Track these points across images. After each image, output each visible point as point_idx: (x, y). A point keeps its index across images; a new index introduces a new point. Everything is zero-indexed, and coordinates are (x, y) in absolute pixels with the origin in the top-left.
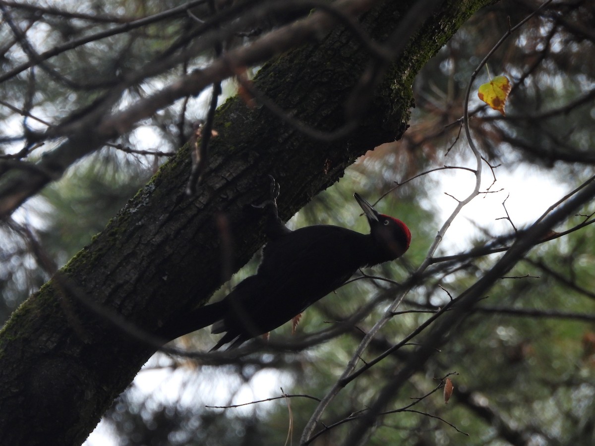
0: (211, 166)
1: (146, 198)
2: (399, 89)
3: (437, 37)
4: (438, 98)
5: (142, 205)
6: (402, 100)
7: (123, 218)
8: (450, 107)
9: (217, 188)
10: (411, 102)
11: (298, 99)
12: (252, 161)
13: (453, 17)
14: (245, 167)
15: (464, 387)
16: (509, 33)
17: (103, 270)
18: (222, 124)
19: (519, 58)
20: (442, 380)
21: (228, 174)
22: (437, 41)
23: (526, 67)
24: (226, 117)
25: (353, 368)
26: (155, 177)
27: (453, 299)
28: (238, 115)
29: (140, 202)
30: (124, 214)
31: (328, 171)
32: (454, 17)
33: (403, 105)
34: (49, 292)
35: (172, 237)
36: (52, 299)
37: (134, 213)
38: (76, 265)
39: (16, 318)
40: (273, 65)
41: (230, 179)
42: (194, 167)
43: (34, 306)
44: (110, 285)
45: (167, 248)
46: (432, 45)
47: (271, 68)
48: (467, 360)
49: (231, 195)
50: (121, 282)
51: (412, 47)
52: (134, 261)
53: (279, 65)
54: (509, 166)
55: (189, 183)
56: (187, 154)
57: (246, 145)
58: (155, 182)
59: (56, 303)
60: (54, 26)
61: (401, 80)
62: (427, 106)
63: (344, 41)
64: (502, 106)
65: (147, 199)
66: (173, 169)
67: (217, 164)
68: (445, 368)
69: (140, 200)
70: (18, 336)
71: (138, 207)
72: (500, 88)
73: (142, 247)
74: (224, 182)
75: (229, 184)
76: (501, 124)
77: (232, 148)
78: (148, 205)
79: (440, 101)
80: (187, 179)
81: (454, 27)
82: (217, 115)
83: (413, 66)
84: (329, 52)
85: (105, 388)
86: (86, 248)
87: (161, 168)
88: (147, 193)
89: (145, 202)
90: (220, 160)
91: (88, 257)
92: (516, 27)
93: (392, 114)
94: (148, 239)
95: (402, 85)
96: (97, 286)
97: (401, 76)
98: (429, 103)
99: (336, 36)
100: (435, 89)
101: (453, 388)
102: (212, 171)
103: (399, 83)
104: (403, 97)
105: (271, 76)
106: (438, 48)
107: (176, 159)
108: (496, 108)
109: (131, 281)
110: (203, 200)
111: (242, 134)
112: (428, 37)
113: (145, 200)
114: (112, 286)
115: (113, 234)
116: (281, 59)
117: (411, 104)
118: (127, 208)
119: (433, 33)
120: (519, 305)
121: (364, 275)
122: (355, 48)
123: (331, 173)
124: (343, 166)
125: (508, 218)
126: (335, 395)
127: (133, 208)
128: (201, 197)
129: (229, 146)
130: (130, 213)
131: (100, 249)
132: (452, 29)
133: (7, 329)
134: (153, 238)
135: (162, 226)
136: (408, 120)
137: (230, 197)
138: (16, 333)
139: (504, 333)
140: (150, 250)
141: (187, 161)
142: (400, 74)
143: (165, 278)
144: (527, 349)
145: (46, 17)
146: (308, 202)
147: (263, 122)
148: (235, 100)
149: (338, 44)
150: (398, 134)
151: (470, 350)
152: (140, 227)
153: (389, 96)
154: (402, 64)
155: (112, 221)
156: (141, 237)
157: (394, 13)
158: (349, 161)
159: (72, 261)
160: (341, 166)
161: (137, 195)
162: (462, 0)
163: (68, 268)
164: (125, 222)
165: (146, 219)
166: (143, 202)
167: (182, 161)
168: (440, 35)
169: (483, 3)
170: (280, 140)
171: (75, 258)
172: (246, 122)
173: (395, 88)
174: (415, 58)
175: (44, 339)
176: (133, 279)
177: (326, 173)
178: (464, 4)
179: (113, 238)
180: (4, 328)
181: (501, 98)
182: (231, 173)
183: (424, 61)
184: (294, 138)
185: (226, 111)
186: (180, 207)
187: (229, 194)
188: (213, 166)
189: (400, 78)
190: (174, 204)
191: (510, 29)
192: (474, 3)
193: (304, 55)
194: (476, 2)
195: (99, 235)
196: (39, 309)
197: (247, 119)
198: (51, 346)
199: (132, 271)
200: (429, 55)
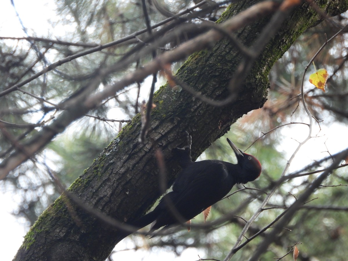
0: (152, 126)
1: (115, 147)
2: (260, 78)
3: (282, 47)
4: (286, 86)
5: (113, 151)
6: (262, 84)
7: (102, 158)
8: (293, 90)
9: (156, 139)
10: (268, 85)
11: (202, 86)
12: (176, 123)
13: (291, 35)
14: (172, 127)
15: (305, 254)
16: (326, 44)
17: (91, 190)
18: (158, 102)
19: (332, 61)
20: (292, 247)
21: (162, 131)
22: (282, 49)
23: (337, 66)
24: (160, 98)
25: (240, 242)
26: (120, 134)
27: (297, 199)
28: (167, 96)
29: (111, 149)
30: (102, 156)
31: (221, 128)
33: (263, 87)
34: (60, 203)
35: (131, 169)
36: (62, 207)
37: (108, 155)
38: (75, 187)
39: (41, 219)
40: (186, 66)
41: (163, 134)
42: (143, 125)
43: (51, 212)
44: (96, 198)
45: (128, 175)
46: (279, 52)
47: (185, 68)
48: (307, 239)
49: (164, 143)
50: (102, 196)
51: (267, 53)
52: (109, 184)
53: (190, 66)
54: (328, 124)
55: (140, 135)
56: (138, 120)
57: (172, 114)
58: (120, 137)
59: (64, 210)
60: (60, 51)
61: (261, 73)
62: (279, 90)
63: (227, 51)
64: (323, 87)
65: (116, 147)
66: (130, 129)
67: (155, 125)
68: (296, 243)
69: (111, 147)
70: (42, 229)
71: (110, 152)
72: (322, 76)
73: (113, 175)
74: (160, 135)
75: (163, 137)
76: (323, 99)
77: (164, 116)
78: (116, 151)
80: (138, 135)
81: (292, 41)
82: (154, 97)
83: (268, 64)
84: (219, 58)
85: (94, 259)
86: (81, 177)
87: (123, 129)
88: (115, 144)
89: (114, 149)
90: (157, 123)
91: (82, 182)
92: (330, 39)
93: (257, 93)
94: (117, 170)
95: (263, 75)
96: (88, 199)
97: (262, 70)
98: (281, 88)
99: (223, 48)
100: (284, 81)
101: (299, 252)
102: (153, 129)
103: (261, 74)
104: (263, 82)
105: (186, 73)
106: (283, 53)
107: (132, 123)
108: (320, 88)
109: (108, 196)
110: (148, 146)
111: (170, 107)
112: (277, 47)
113: (114, 148)
114: (96, 199)
115: (96, 168)
116: (191, 63)
117: (268, 86)
118: (104, 153)
119: (280, 45)
120: (336, 205)
121: (245, 187)
122: (234, 54)
123: (223, 128)
124: (230, 124)
125: (328, 152)
126: (230, 258)
127: (108, 152)
128: (147, 145)
129: (162, 114)
130: (106, 156)
131: (89, 177)
132: (291, 42)
133: (36, 226)
134: (120, 170)
135: (124, 163)
136: (267, 96)
137: (164, 144)
138: (41, 228)
139: (328, 222)
140: (118, 177)
141: (138, 124)
142: (261, 69)
143: (128, 193)
144: (342, 231)
145: (55, 45)
146: (210, 145)
147: (182, 100)
148: (165, 88)
149: (224, 53)
150: (261, 104)
151: (308, 233)
152: (112, 164)
153: (255, 82)
154: (262, 63)
155: (95, 161)
156: (112, 169)
157: (256, 34)
158: (233, 121)
159: (73, 185)
160: (228, 124)
161: (109, 145)
162: (296, 25)
163: (71, 189)
164: (103, 161)
165: (115, 159)
166: (113, 149)
167: (135, 124)
168: (283, 45)
169: (308, 26)
170: (192, 110)
171: (75, 183)
172: (172, 100)
173: (258, 78)
174: (269, 59)
175: (58, 231)
176: (109, 194)
177: (220, 128)
178: (297, 27)
179: (96, 170)
180: (34, 225)
181: (323, 82)
182: (164, 130)
183: (274, 61)
184: (200, 109)
185: (160, 94)
186: (135, 151)
187: (163, 143)
188: (153, 126)
189: (261, 71)
190: (132, 150)
191: (326, 41)
192: (303, 26)
193: (205, 60)
194: (304, 25)
195: (88, 169)
196: (54, 213)
197: (172, 98)
198: (62, 235)
199: (108, 189)
200: (278, 57)
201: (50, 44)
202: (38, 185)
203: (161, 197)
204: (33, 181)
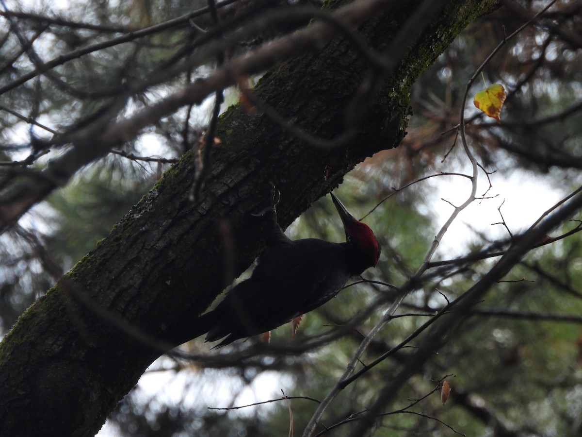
0: (213, 172)
1: (149, 204)
2: (396, 97)
3: (434, 46)
4: (436, 106)
5: (146, 211)
6: (400, 108)
7: (128, 223)
8: (448, 114)
9: (219, 194)
10: (409, 109)
11: (298, 107)
12: (253, 168)
13: (449, 26)
14: (246, 174)
15: (461, 389)
16: (504, 43)
17: (107, 275)
18: (224, 131)
19: (515, 67)
20: (439, 381)
21: (230, 180)
22: (434, 50)
23: (523, 76)
24: (228, 125)
25: (352, 370)
26: (159, 183)
27: (450, 302)
28: (239, 123)
29: (143, 208)
30: (128, 220)
31: (328, 178)
32: (451, 27)
33: (401, 113)
34: (55, 296)
35: (175, 242)
36: (58, 303)
37: (138, 219)
38: (81, 270)
39: (22, 322)
40: (273, 73)
41: (231, 185)
42: (197, 174)
43: (40, 310)
44: (115, 289)
45: (170, 253)
46: (430, 54)
47: (271, 77)
48: (464, 362)
49: (232, 201)
50: (125, 286)
51: (409, 55)
52: (138, 266)
53: (279, 74)
54: (505, 172)
55: (192, 190)
56: (190, 161)
57: (247, 152)
58: (159, 188)
59: (61, 307)
60: (59, 36)
61: (399, 88)
62: (426, 114)
63: (343, 50)
64: (497, 114)
65: (151, 206)
66: (176, 176)
67: (219, 171)
68: (443, 369)
69: (144, 206)
70: (24, 339)
71: (142, 213)
72: (495, 95)
73: (146, 252)
74: (226, 188)
75: (231, 191)
76: (498, 131)
77: (234, 155)
78: (151, 211)
79: (438, 109)
80: (190, 186)
81: (451, 37)
82: (219, 123)
83: (411, 75)
84: (329, 61)
85: (110, 391)
86: (91, 253)
87: (164, 175)
88: (151, 200)
89: (148, 208)
90: (221, 167)
91: (93, 262)
92: (511, 36)
93: (390, 121)
94: (152, 244)
95: (400, 93)
96: (102, 290)
97: (399, 84)
98: (428, 110)
99: (335, 45)
100: (433, 97)
101: (450, 389)
102: (214, 177)
103: (397, 91)
104: (401, 105)
105: (272, 84)
106: (435, 56)
107: (179, 166)
108: (492, 115)
109: (135, 286)
110: (205, 206)
111: (244, 141)
112: (425, 46)
113: (149, 206)
114: (116, 291)
115: (117, 240)
116: (282, 68)
117: (409, 112)
118: (131, 214)
119: (431, 42)
120: (514, 308)
121: (363, 279)
122: (354, 57)
123: (331, 180)
124: (343, 173)
125: (504, 224)
126: (335, 397)
127: (137, 213)
128: (204, 203)
129: (230, 153)
130: (134, 219)
131: (105, 255)
132: (449, 38)
133: (13, 333)
134: (157, 243)
135: (165, 231)
136: (406, 127)
137: (232, 203)
138: (22, 336)
139: (499, 335)
140: (154, 255)
141: (189, 167)
142: (398, 82)
143: (168, 283)
144: (523, 351)
145: (52, 27)
146: (308, 208)
147: (264, 130)
148: (237, 108)
149: (337, 53)
150: (396, 141)
151: (466, 352)
152: (143, 232)
153: (388, 103)
154: (400, 73)
155: (116, 227)
156: (144, 243)
157: (392, 23)
158: (348, 168)
159: (77, 266)
160: (341, 172)
161: (140, 201)
162: (459, 10)
163: (74, 273)
164: (129, 228)
165: (149, 225)
166: (146, 208)
167: (185, 168)
168: (436, 44)
169: (479, 13)
170: (281, 147)
171: (81, 263)
172: (247, 129)
173: (393, 96)
174: (412, 66)
175: (50, 342)
176: (137, 284)
177: (326, 179)
178: (460, 13)
179: (118, 243)
180: (11, 331)
181: (497, 106)
182: (233, 180)
183: (421, 70)
184: (294, 145)
185: (227, 119)
186: (182, 212)
187: (230, 200)
188: (215, 173)
189: (398, 86)
190: (177, 210)
191: (505, 38)
192: (470, 13)
193: (304, 64)
194: (473, 11)
195: (104, 240)
196: (45, 313)
197: (248, 126)
198: (56, 350)
199: (136, 275)
200: (426, 64)
201: (44, 24)
202: (17, 256)
203: (225, 291)
204: (8, 251)
